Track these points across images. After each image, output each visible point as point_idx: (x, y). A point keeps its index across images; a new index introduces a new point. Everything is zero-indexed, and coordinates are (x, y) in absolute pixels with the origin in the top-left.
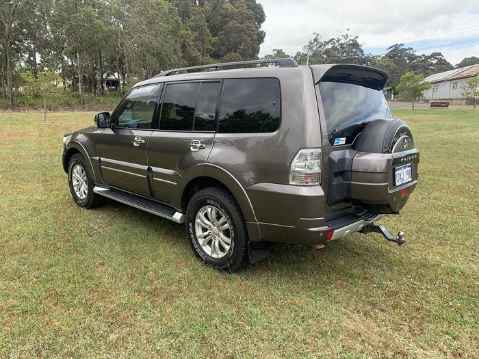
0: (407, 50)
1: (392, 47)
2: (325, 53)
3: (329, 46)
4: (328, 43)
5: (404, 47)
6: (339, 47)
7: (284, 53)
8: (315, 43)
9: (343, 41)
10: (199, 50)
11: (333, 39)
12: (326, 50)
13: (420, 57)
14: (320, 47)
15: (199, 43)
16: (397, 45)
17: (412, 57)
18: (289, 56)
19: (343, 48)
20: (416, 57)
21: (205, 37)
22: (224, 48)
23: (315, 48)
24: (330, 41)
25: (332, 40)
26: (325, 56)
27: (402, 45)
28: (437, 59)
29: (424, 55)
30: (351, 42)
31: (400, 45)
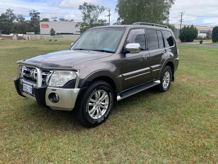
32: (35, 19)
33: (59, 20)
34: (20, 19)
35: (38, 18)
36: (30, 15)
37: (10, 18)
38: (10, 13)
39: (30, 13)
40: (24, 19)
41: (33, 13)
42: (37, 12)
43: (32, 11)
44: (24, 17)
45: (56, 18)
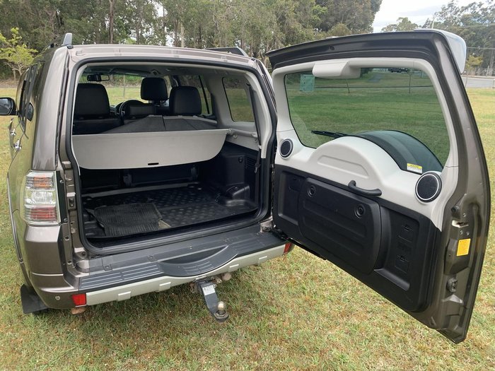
3: (468, 12)
4: (466, 8)
6: (480, 13)
7: (410, 22)
8: (450, 9)
10: (300, 22)
11: (474, 3)
12: (464, 16)
14: (456, 13)
15: (300, 14)
18: (416, 25)
21: (307, 7)
22: (332, 19)
23: (449, 15)
24: (470, 6)
25: (472, 4)
26: (462, 24)
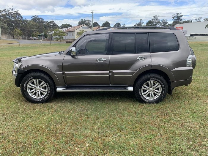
0: (40, 18)
1: (33, 16)
2: (2, 16)
3: (4, 13)
4: (2, 11)
5: (38, 17)
6: (9, 14)
9: (11, 11)
13: (46, 22)
16: (35, 16)
17: (43, 22)
19: (12, 15)
20: (44, 22)
25: (4, 10)
27: (38, 16)
28: (53, 23)
29: (47, 21)
30: (15, 12)
31: (37, 16)
32: (177, 22)
33: (204, 21)
34: (163, 23)
35: (181, 20)
36: (173, 19)
37: (155, 23)
38: (155, 19)
39: (174, 17)
40: (167, 23)
41: (176, 16)
42: (180, 15)
43: (176, 14)
44: (167, 21)
45: (200, 18)
